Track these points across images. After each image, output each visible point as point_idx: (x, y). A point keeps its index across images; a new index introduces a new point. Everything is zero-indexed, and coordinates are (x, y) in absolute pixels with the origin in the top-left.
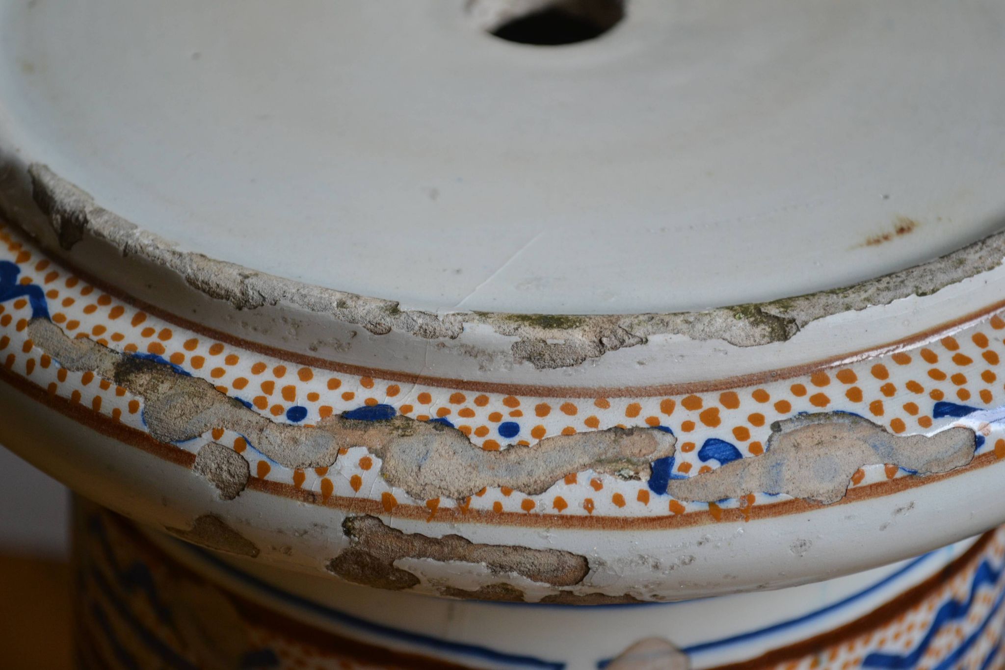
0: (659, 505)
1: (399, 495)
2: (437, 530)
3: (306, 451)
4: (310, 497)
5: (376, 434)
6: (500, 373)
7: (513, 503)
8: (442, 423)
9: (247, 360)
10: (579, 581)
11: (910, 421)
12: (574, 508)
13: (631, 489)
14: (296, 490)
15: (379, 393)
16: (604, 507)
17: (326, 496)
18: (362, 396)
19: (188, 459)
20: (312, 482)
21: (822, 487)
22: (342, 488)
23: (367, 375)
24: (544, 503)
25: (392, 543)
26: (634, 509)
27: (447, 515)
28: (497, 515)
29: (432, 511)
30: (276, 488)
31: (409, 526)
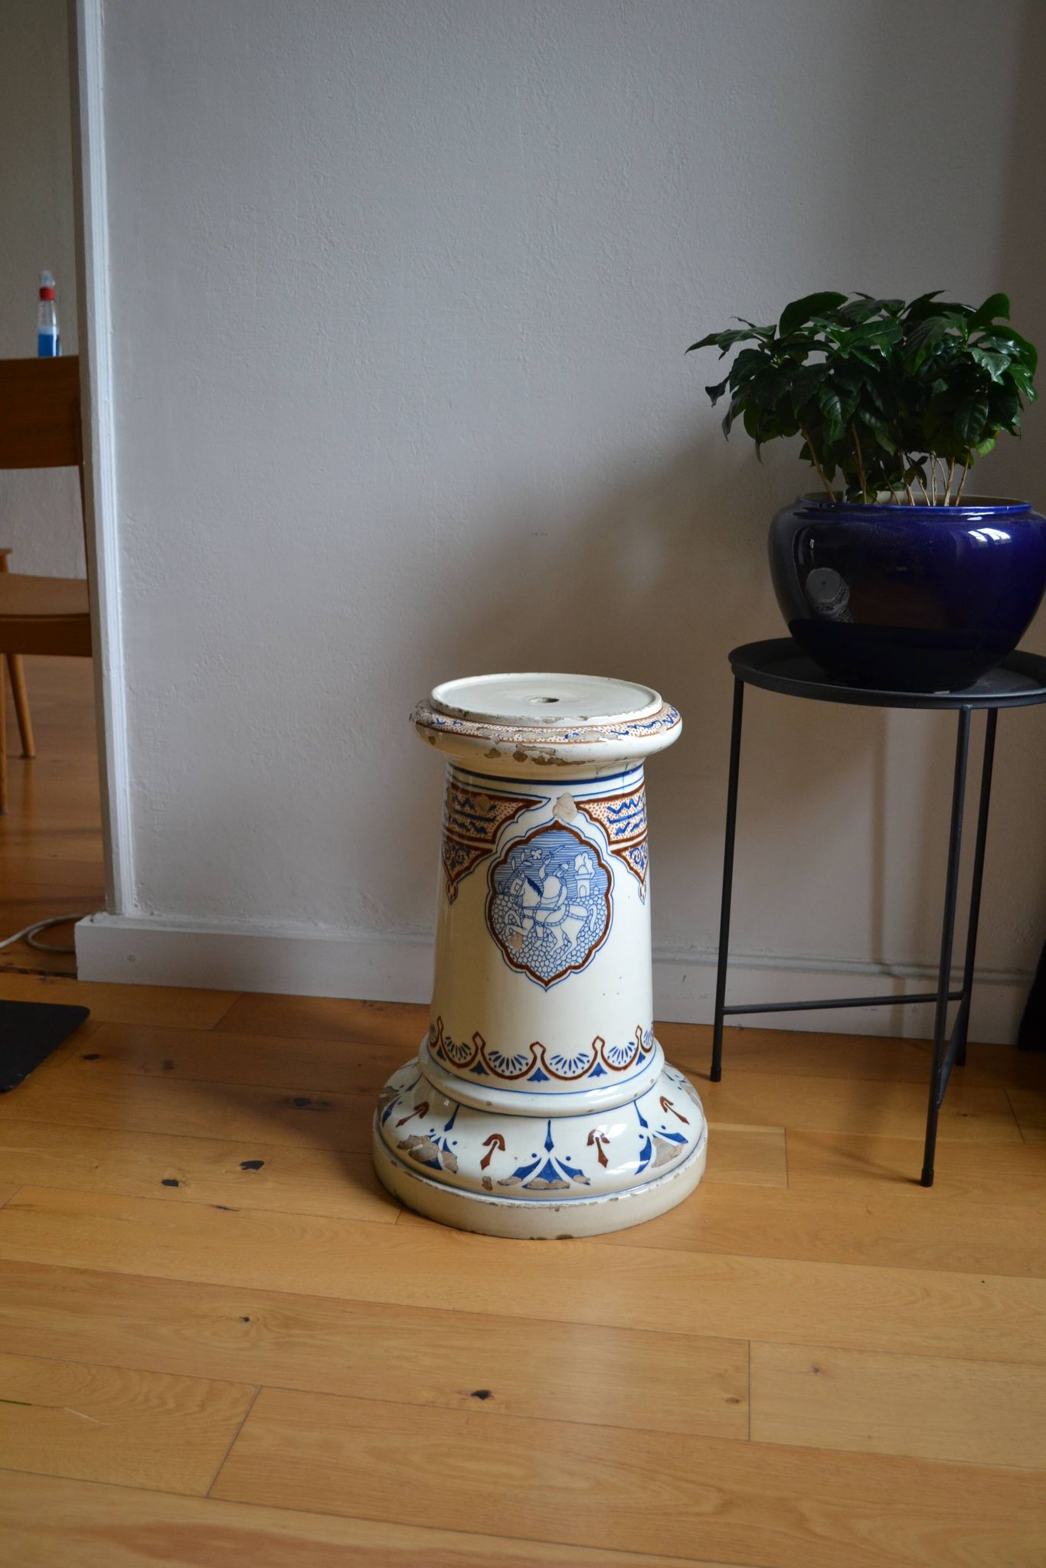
0: (566, 741)
1: (525, 740)
2: (531, 745)
3: (509, 735)
4: (510, 742)
5: (521, 733)
6: (541, 725)
7: (543, 740)
8: (531, 731)
9: (498, 727)
10: (554, 754)
11: (607, 733)
12: (553, 741)
13: (562, 738)
14: (508, 741)
15: (521, 729)
16: (558, 741)
17: (513, 741)
18: (518, 729)
19: (490, 739)
20: (511, 739)
21: (593, 740)
22: (515, 740)
23: (518, 727)
24: (548, 740)
25: (524, 749)
26: (562, 741)
27: (533, 743)
28: (541, 742)
29: (530, 742)
30: (505, 741)
31: (527, 745)
